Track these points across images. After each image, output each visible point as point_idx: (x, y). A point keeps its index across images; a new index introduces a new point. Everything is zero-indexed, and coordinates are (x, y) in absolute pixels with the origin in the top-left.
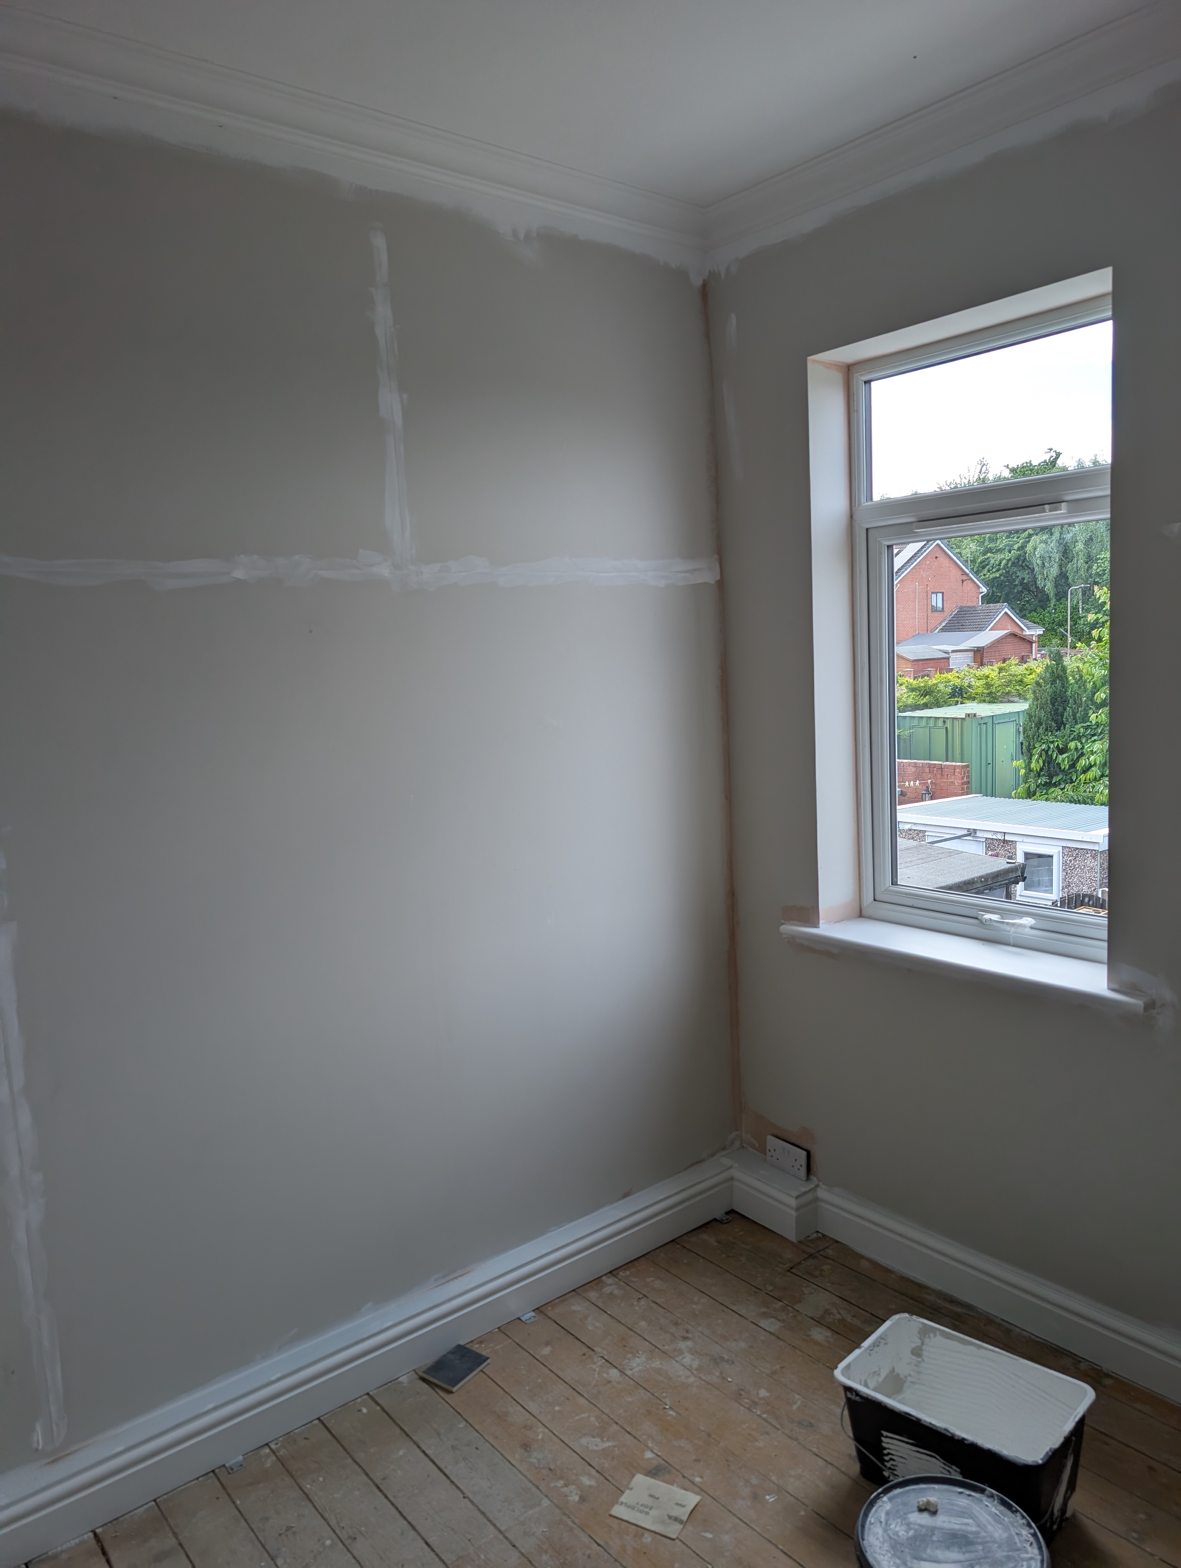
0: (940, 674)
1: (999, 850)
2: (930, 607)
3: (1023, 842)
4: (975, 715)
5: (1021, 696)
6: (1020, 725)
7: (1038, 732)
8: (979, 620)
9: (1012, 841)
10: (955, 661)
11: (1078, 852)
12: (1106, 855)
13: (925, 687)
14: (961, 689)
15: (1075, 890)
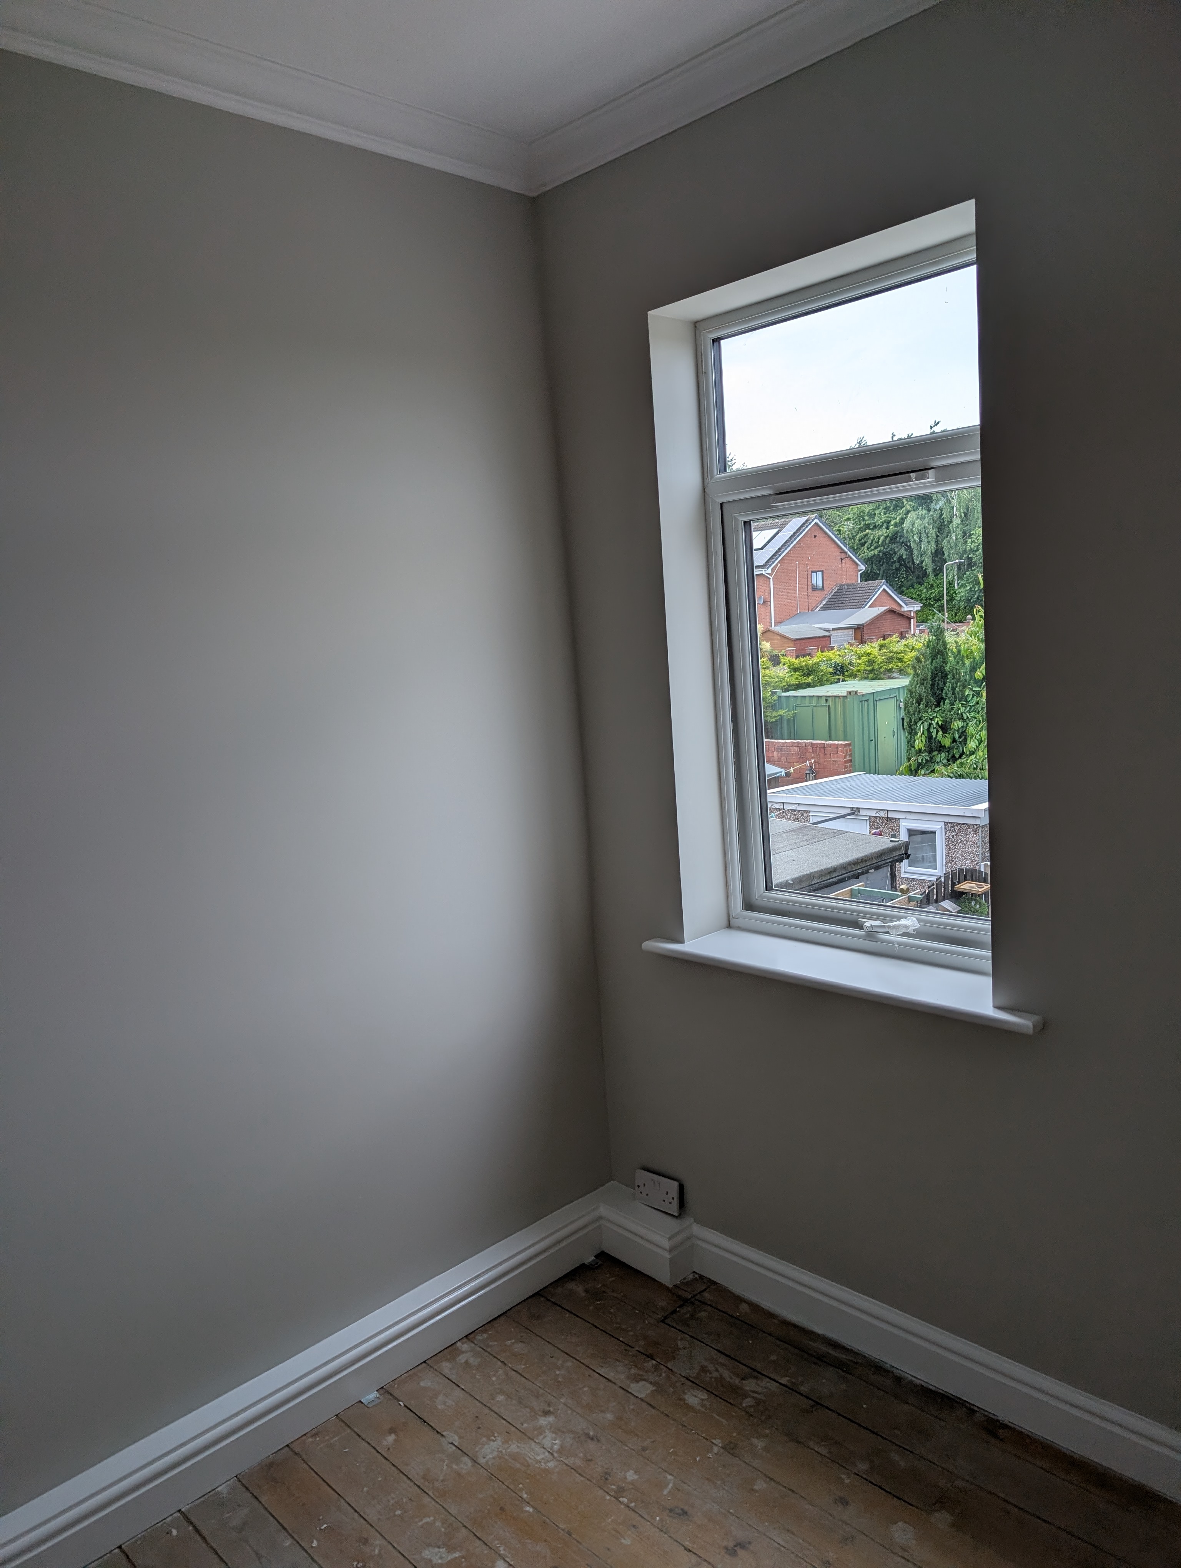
0: (822, 652)
1: (883, 828)
2: (810, 586)
3: (905, 818)
4: (856, 692)
5: (902, 672)
6: (901, 701)
7: (919, 708)
8: (858, 598)
9: (895, 818)
10: (836, 639)
11: (960, 827)
12: (987, 829)
13: (806, 666)
14: (842, 667)
15: (958, 865)
